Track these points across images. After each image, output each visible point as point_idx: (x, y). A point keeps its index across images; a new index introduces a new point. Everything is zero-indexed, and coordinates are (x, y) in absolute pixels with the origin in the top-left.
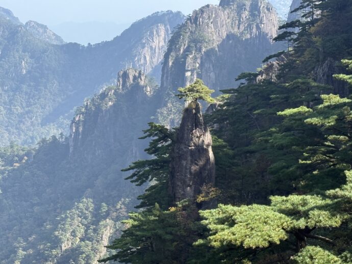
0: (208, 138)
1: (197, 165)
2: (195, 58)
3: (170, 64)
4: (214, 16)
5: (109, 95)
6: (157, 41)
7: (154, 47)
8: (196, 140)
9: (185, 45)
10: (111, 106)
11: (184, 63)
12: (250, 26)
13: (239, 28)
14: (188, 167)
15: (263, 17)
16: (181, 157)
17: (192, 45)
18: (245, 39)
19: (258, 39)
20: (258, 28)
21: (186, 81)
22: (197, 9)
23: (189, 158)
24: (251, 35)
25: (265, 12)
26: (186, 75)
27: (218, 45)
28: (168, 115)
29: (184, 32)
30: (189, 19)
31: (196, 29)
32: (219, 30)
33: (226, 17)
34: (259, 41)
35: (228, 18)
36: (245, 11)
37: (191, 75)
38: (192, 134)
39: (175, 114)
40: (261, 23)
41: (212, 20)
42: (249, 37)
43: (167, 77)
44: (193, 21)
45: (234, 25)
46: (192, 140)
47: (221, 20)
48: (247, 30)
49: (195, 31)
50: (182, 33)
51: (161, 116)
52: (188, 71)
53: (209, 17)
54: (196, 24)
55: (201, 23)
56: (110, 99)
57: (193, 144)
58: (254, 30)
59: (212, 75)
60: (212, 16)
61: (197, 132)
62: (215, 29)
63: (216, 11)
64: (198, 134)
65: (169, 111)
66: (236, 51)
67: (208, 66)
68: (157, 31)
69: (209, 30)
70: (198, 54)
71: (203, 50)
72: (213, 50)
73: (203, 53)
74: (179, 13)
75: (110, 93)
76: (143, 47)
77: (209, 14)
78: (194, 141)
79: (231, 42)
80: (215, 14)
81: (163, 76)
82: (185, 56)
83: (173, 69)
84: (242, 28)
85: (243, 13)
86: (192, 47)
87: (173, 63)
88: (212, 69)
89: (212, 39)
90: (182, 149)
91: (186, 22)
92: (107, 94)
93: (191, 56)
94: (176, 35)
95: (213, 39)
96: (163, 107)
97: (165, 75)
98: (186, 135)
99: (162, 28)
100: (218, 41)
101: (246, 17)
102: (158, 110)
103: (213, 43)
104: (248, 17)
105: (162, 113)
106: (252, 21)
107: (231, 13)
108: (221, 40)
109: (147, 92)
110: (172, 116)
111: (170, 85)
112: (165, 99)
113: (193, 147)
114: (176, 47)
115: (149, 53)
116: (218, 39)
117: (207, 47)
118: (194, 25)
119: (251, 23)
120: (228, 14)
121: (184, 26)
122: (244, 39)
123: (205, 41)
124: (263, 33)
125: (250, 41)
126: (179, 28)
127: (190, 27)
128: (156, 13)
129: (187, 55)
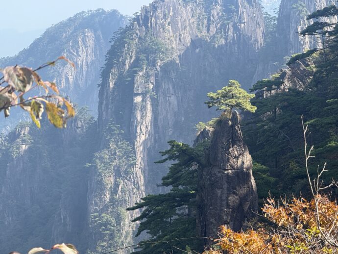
0: (247, 160)
1: (237, 195)
2: (147, 76)
3: (111, 86)
4: (171, 14)
5: (22, 135)
6: (85, 54)
7: (79, 63)
8: (233, 161)
9: (131, 57)
10: (25, 151)
11: (132, 83)
12: (224, 27)
13: (208, 30)
14: (224, 198)
15: (243, 13)
16: (214, 185)
17: (142, 56)
18: (219, 46)
19: (236, 45)
20: (236, 28)
21: (135, 110)
22: (148, 5)
23: (225, 186)
24: (226, 39)
25: (245, 6)
26: (135, 101)
27: (179, 56)
28: (111, 161)
29: (129, 39)
30: (137, 19)
31: (146, 33)
32: (180, 35)
33: (190, 15)
34: (239, 48)
35: (193, 16)
36: (216, 5)
37: (143, 101)
38: (229, 153)
39: (120, 158)
40: (241, 22)
41: (169, 20)
42: (224, 43)
43: (107, 105)
44: (141, 22)
45: (201, 26)
46: (228, 161)
47: (183, 19)
48: (221, 33)
49: (145, 37)
50: (127, 40)
51: (101, 162)
52: (138, 94)
53: (165, 15)
54: (147, 27)
55: (154, 25)
56: (24, 141)
57: (229, 167)
58: (231, 33)
59: (173, 99)
60: (169, 15)
61: (234, 151)
62: (174, 32)
63: (174, 7)
64: (236, 153)
65: (112, 154)
66: (206, 64)
67: (167, 87)
68: (83, 40)
69: (166, 35)
70: (150, 69)
71: (159, 64)
72: (172, 62)
73: (158, 68)
74: (114, 12)
75: (22, 132)
76: (64, 65)
77: (164, 12)
78: (232, 162)
79: (197, 50)
80: (173, 11)
81: (101, 103)
82: (133, 73)
83: (116, 93)
84: (213, 30)
85: (213, 9)
86: (142, 60)
87: (115, 84)
88: (172, 91)
89: (170, 47)
90: (215, 174)
91: (132, 24)
92: (19, 134)
93: (141, 74)
94: (118, 43)
95: (172, 48)
96: (103, 149)
97: (104, 102)
98: (220, 155)
99: (90, 35)
100: (179, 50)
101: (218, 14)
102: (97, 154)
103: (172, 54)
104: (220, 14)
105: (101, 158)
106: (228, 19)
107: (196, 9)
108: (184, 48)
109: (78, 128)
110: (117, 162)
111: (112, 116)
112: (106, 137)
113: (230, 171)
114: (118, 61)
115: (73, 73)
116: (180, 47)
117: (163, 59)
118: (144, 28)
119: (226, 22)
120: (192, 10)
121: (129, 29)
122: (216, 46)
123: (160, 51)
124: (244, 36)
125: (225, 49)
126: (121, 33)
127: (138, 32)
128: (80, 13)
129: (136, 72)
